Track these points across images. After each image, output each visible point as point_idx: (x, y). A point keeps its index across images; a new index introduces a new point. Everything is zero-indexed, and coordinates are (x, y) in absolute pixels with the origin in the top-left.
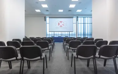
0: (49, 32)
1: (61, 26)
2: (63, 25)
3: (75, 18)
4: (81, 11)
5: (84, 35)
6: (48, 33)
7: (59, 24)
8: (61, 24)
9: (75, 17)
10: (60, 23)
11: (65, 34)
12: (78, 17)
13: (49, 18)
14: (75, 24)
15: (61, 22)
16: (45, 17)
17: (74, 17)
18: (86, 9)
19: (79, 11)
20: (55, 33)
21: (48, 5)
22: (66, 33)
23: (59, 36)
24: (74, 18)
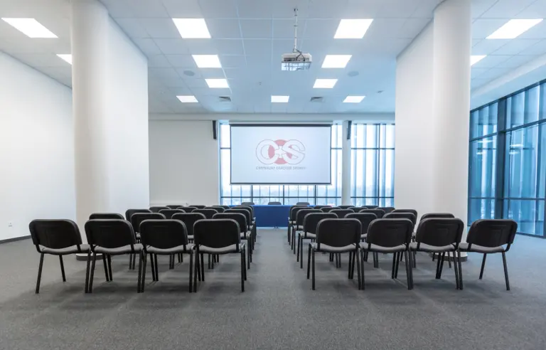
0: (231, 183)
1: (280, 161)
2: (290, 155)
3: (340, 128)
4: (362, 101)
5: (376, 197)
6: (227, 189)
7: (271, 152)
8: (279, 152)
9: (340, 122)
10: (275, 146)
11: (296, 195)
12: (350, 123)
13: (232, 125)
14: (340, 152)
15: (281, 143)
16: (214, 122)
17: (335, 122)
18: (380, 92)
19: (354, 100)
20: (256, 187)
21: (230, 82)
22: (304, 188)
23: (273, 200)
24: (334, 127)
